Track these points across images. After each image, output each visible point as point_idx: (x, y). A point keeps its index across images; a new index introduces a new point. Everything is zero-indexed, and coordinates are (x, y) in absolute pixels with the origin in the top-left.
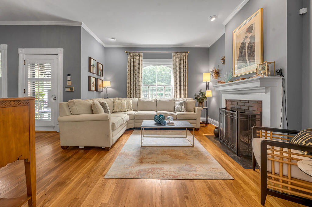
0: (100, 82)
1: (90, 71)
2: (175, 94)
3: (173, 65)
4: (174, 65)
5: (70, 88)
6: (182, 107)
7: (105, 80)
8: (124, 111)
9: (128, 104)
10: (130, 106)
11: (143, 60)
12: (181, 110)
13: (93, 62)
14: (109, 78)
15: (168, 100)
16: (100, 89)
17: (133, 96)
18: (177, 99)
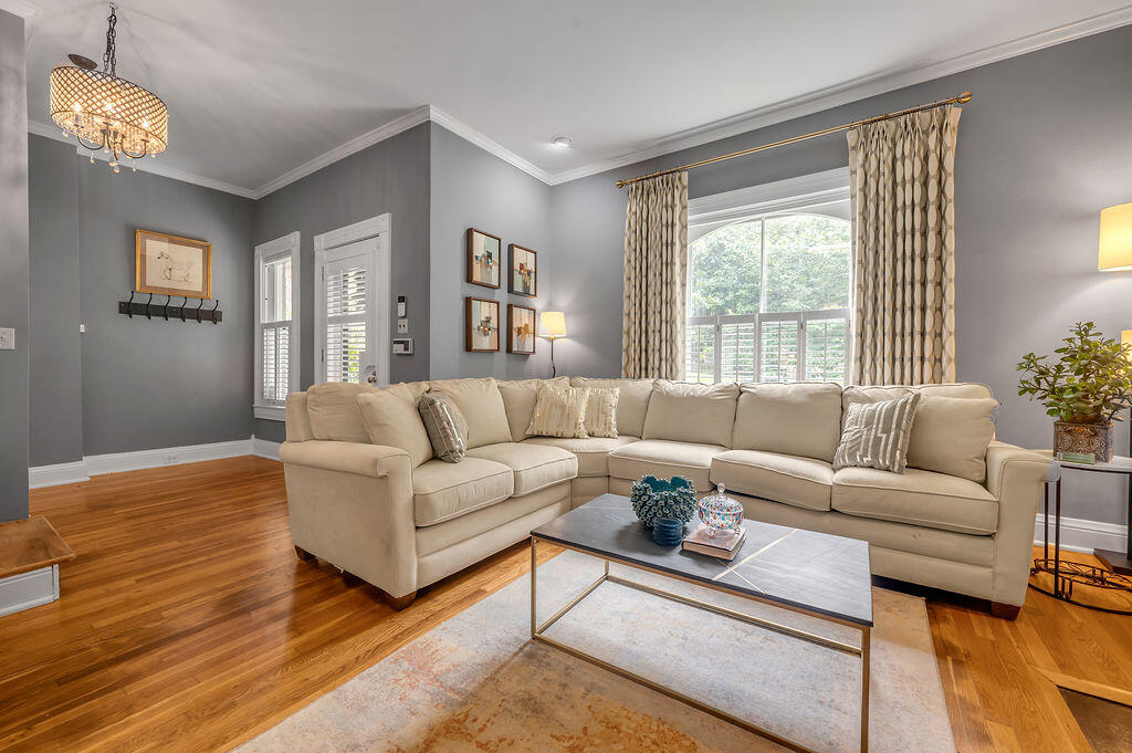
0: (521, 318)
1: (469, 278)
2: (861, 359)
3: (853, 196)
4: (859, 195)
5: (402, 342)
6: (877, 440)
7: (550, 307)
8: (574, 437)
9: (597, 408)
10: (606, 415)
11: (690, 203)
12: (875, 455)
13: (481, 245)
14: (565, 299)
15: (804, 391)
16: (522, 344)
17: (644, 371)
18: (866, 390)
